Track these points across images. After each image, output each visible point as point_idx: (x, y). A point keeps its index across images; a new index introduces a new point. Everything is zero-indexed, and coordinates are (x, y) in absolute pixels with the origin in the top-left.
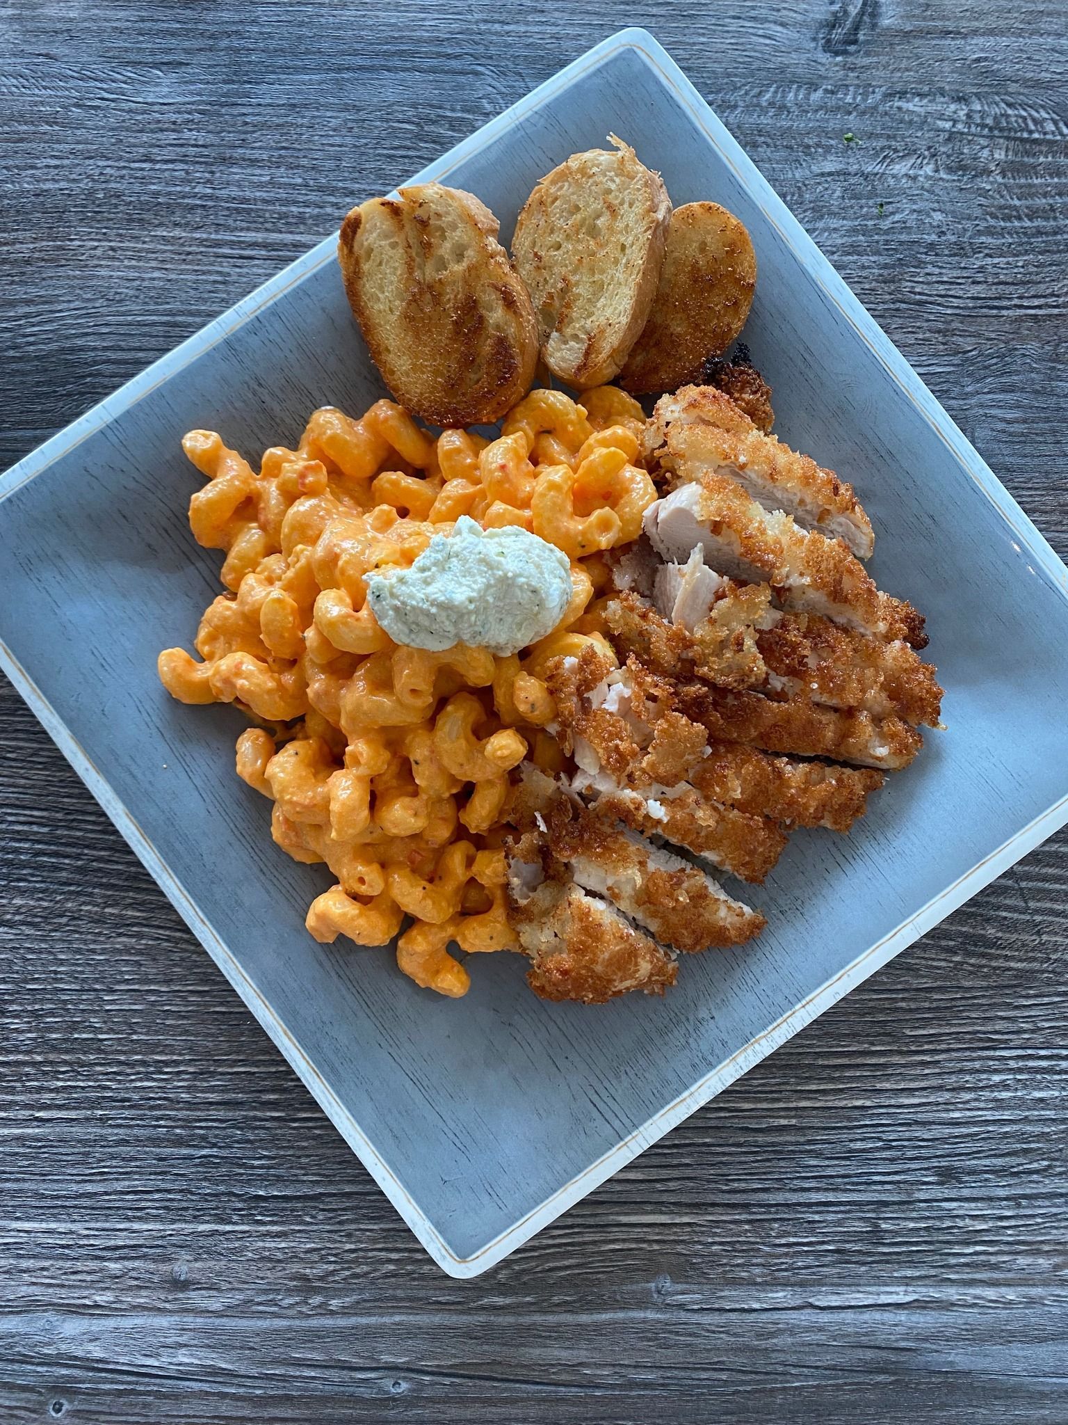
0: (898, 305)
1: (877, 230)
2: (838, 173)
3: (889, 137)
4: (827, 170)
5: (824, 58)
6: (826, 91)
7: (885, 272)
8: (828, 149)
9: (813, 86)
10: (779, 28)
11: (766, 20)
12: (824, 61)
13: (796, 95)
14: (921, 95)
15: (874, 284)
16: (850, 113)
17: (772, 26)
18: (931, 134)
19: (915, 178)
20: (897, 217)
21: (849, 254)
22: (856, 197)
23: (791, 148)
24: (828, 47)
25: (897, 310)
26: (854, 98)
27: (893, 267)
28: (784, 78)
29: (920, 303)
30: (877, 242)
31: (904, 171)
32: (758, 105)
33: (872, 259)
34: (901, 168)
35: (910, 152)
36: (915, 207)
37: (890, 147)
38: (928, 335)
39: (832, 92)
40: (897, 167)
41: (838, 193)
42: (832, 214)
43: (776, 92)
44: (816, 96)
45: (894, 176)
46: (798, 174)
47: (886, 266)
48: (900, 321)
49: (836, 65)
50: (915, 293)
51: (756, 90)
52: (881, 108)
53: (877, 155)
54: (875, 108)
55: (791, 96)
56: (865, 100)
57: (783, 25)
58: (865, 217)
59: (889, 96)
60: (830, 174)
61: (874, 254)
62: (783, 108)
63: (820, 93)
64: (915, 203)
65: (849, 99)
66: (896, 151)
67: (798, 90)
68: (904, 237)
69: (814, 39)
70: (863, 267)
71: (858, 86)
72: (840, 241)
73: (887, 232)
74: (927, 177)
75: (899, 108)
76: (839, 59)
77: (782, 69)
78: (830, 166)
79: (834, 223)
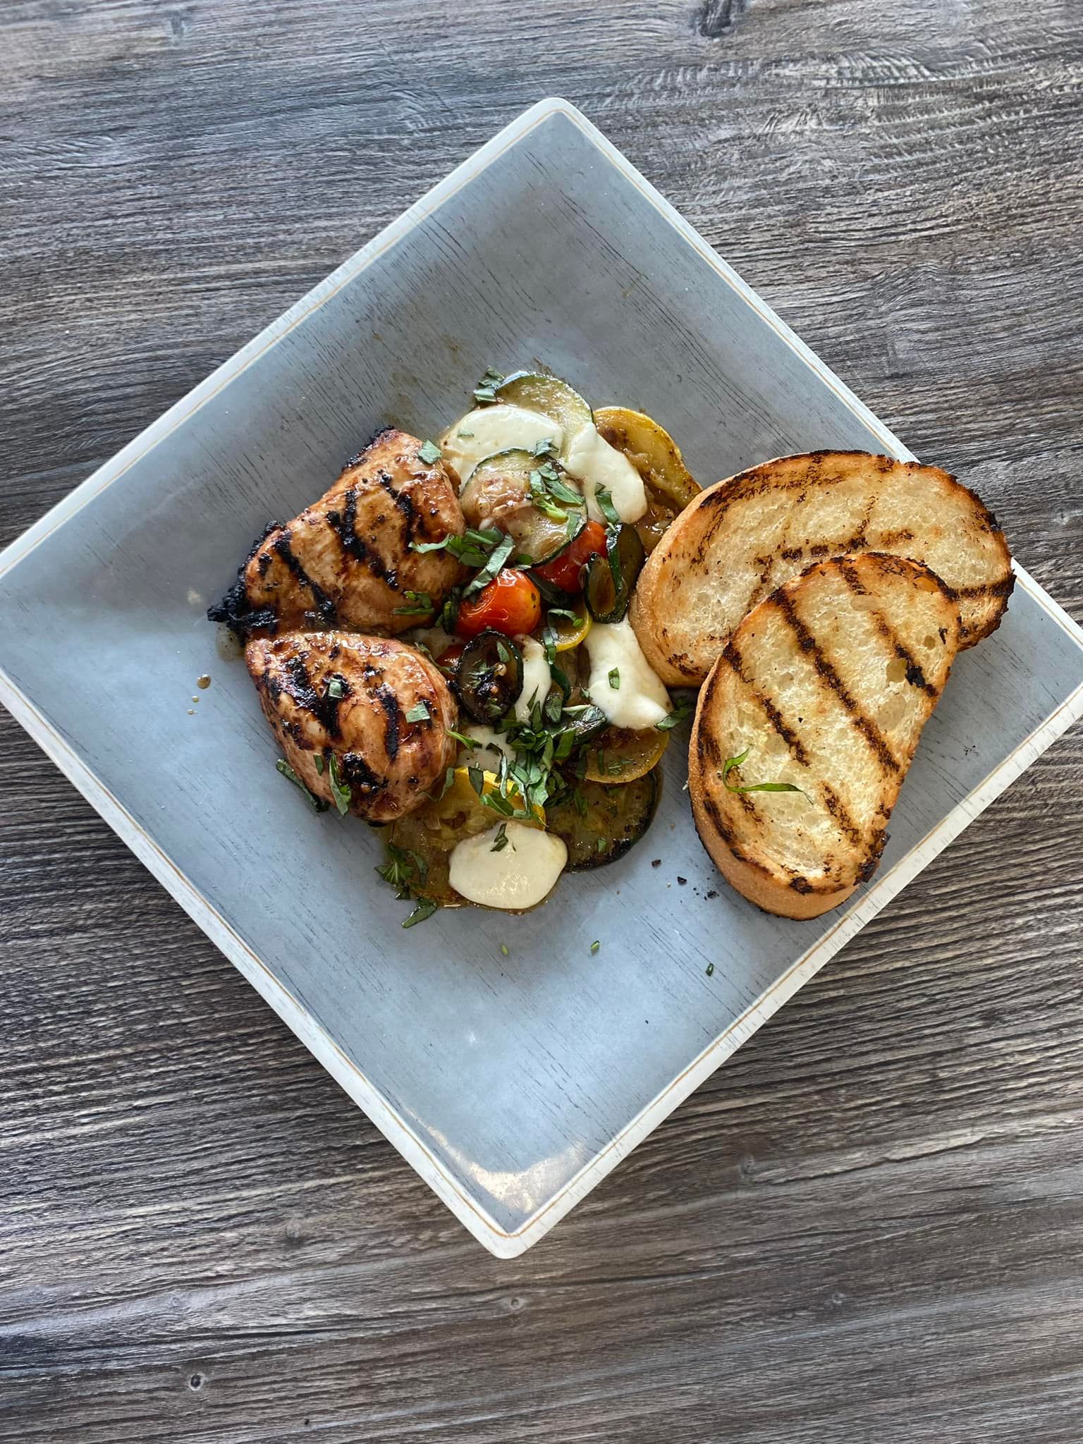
0: (806, 245)
1: (776, 183)
2: (734, 139)
3: (772, 101)
4: (723, 137)
5: (703, 41)
6: (710, 69)
7: (790, 218)
8: (721, 120)
9: (697, 67)
10: (659, 22)
11: (645, 17)
12: (703, 44)
13: (684, 77)
14: (795, 61)
15: (782, 230)
16: (734, 85)
17: (652, 20)
18: (809, 93)
19: (801, 133)
20: (792, 169)
21: (756, 207)
22: (752, 156)
23: (688, 123)
24: (705, 31)
25: (807, 249)
26: (736, 72)
27: (796, 212)
28: (671, 64)
29: (825, 240)
30: (779, 193)
31: (791, 128)
32: (652, 90)
33: (777, 208)
34: (788, 126)
35: (793, 111)
36: (806, 158)
37: (774, 110)
38: (837, 267)
39: (716, 70)
40: (784, 126)
41: (736, 156)
42: (734, 175)
43: (666, 77)
44: (702, 75)
45: (783, 134)
46: (698, 145)
47: (790, 213)
48: (811, 259)
49: (715, 45)
50: (820, 232)
51: (648, 78)
52: (761, 78)
53: (764, 117)
54: (755, 77)
55: (680, 78)
56: (745, 72)
57: (661, 18)
58: (764, 173)
59: (766, 66)
60: (726, 140)
61: (777, 204)
62: (674, 89)
63: (705, 72)
64: (805, 154)
65: (731, 73)
66: (780, 112)
67: (685, 72)
68: (801, 185)
69: (692, 26)
70: (770, 217)
71: (737, 61)
72: (745, 197)
73: (786, 183)
74: (813, 131)
75: (777, 75)
76: (716, 40)
77: (668, 56)
78: (725, 133)
79: (737, 182)
